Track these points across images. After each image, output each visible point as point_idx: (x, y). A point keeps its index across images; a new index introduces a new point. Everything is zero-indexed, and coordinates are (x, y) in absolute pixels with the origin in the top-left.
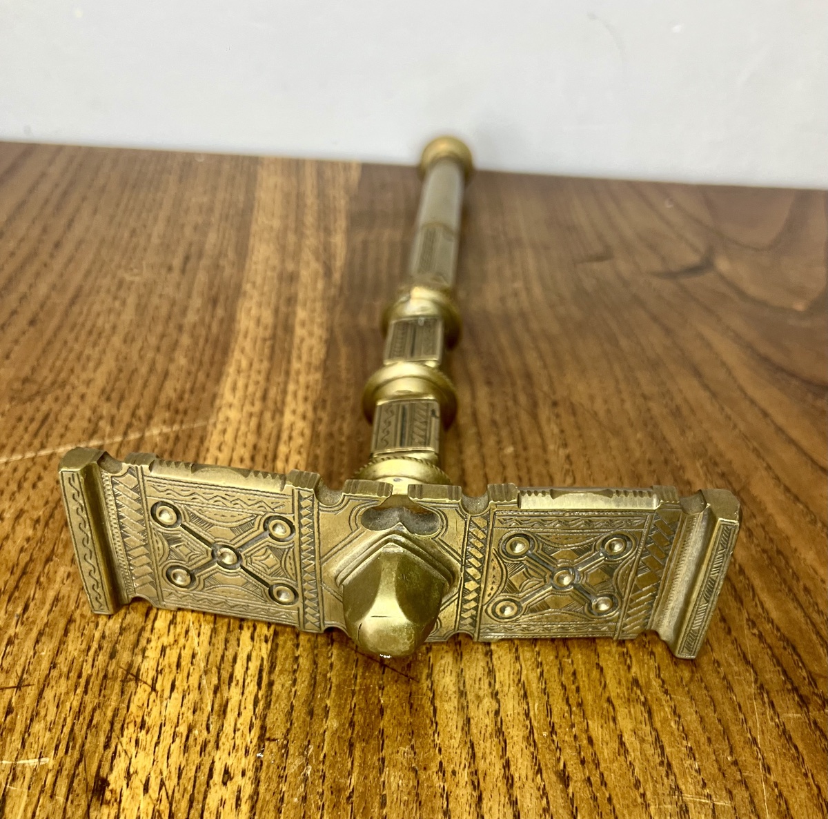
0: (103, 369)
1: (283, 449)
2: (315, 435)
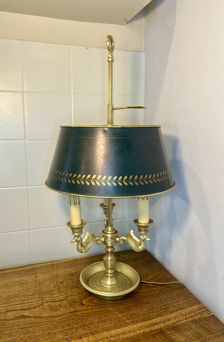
0: (135, 312)
1: (132, 333)
2: (137, 335)
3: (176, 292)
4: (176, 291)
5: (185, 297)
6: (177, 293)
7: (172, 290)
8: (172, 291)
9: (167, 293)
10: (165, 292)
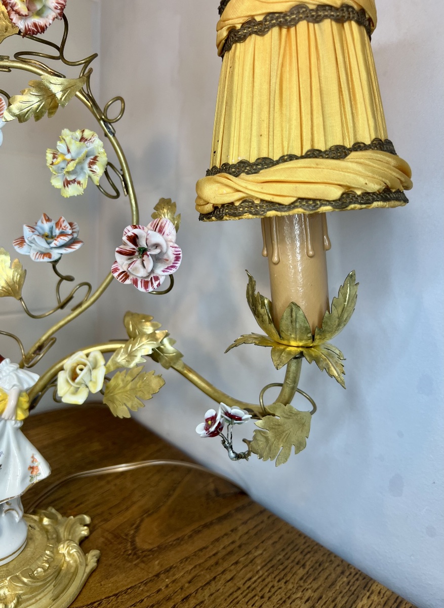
3: (259, 552)
4: (257, 548)
5: (304, 566)
6: (266, 555)
7: (240, 546)
8: (243, 552)
9: (226, 565)
10: (217, 563)
